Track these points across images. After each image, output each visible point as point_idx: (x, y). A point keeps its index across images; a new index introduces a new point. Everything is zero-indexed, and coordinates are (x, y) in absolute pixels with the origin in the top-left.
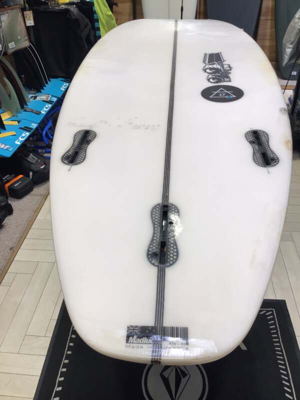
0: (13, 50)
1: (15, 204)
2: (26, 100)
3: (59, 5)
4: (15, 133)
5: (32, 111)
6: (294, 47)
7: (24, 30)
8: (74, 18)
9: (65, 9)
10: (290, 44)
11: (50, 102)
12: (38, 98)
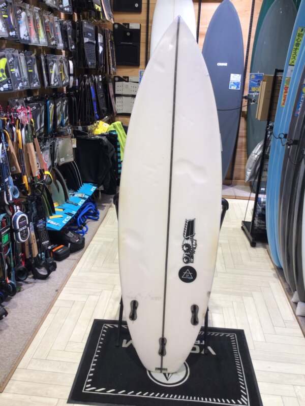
0: (63, 163)
1: (59, 264)
2: (69, 196)
3: (94, 136)
4: (62, 216)
5: (72, 203)
6: (252, 171)
7: (71, 151)
8: (105, 144)
9: (100, 139)
10: (250, 169)
11: (84, 198)
12: (76, 195)
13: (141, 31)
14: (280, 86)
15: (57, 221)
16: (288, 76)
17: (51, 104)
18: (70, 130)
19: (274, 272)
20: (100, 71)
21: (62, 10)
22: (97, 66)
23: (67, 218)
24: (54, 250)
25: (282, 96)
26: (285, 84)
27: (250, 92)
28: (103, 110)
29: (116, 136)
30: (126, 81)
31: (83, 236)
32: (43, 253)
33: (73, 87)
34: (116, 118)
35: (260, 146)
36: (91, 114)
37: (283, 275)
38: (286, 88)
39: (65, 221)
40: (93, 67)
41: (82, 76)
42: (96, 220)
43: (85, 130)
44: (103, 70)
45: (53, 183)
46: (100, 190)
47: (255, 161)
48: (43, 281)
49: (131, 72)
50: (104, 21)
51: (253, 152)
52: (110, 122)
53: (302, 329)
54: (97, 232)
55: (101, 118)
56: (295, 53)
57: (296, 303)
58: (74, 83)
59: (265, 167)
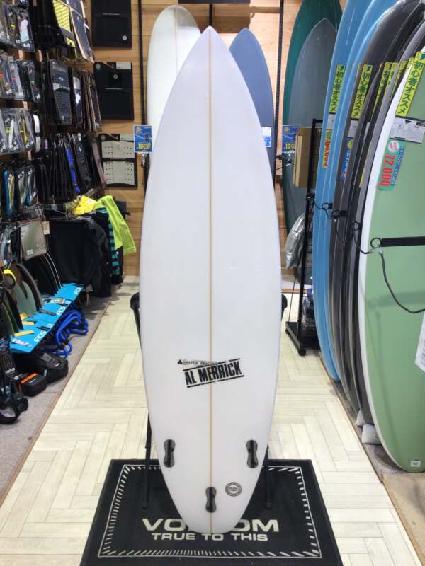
0: (31, 257)
1: (31, 401)
2: (42, 303)
3: (75, 216)
4: (32, 332)
5: (48, 313)
6: (293, 255)
7: (43, 239)
8: (91, 228)
9: (83, 220)
10: (290, 252)
11: (64, 305)
12: (52, 302)
13: (134, 72)
14: (319, 141)
15: (26, 338)
16: (328, 127)
17: (11, 176)
18: (40, 210)
19: (332, 388)
20: (79, 128)
21: (20, 46)
22: (74, 121)
23: (41, 333)
24: (23, 382)
25: (322, 154)
26: (326, 139)
27: (283, 150)
28: (86, 181)
29: (106, 216)
30: (116, 141)
31: (65, 358)
32: (7, 387)
33: (40, 150)
34: (106, 191)
35: (301, 221)
36: (68, 187)
37: (342, 392)
38: (328, 143)
39: (37, 340)
40: (67, 123)
41: (54, 135)
42: (84, 334)
43: (62, 209)
44: (83, 127)
45: (17, 286)
46: (87, 292)
47: (297, 240)
48: (10, 426)
49: (123, 127)
50: (81, 60)
51: (293, 229)
52: (96, 197)
53: (371, 461)
54: (87, 351)
55: (83, 192)
56: (336, 98)
57: (361, 427)
58: (42, 145)
59: (310, 248)
